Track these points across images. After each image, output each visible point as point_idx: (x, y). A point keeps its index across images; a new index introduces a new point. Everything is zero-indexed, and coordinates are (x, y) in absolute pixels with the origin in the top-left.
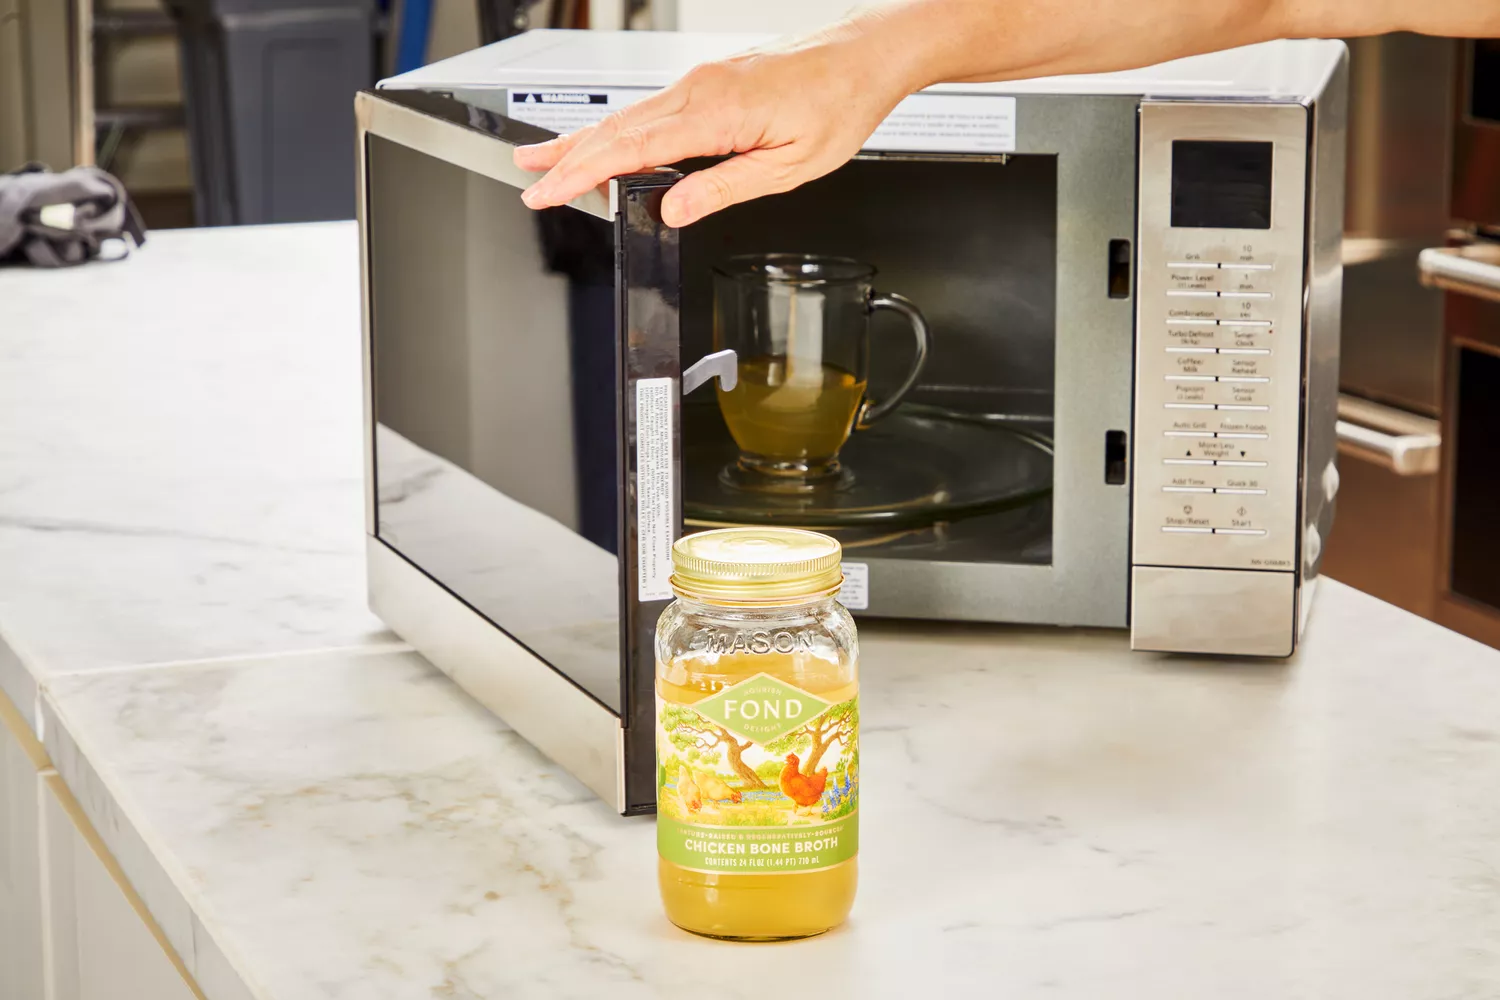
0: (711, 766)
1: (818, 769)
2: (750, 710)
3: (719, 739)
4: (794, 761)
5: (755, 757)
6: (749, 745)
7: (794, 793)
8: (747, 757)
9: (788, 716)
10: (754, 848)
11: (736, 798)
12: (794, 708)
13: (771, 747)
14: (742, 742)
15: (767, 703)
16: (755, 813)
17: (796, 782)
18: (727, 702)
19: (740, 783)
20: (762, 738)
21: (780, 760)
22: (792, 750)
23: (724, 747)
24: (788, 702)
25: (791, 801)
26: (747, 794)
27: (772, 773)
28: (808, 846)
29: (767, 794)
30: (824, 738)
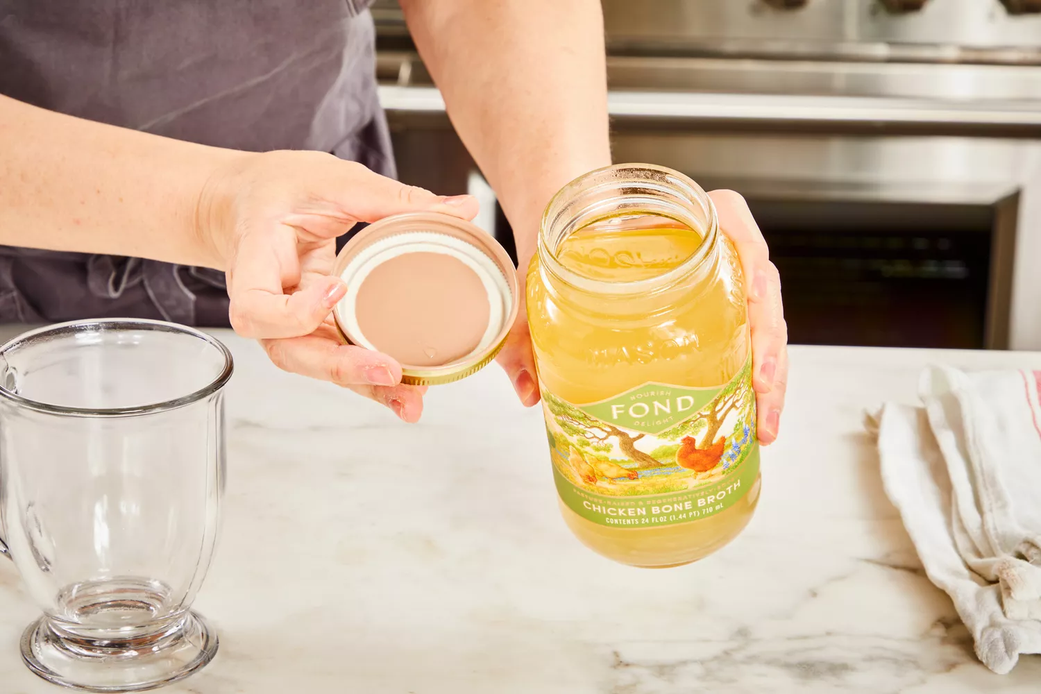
0: (603, 454)
1: (716, 440)
2: (639, 410)
3: (609, 434)
4: (690, 442)
5: (649, 444)
6: (641, 436)
7: (692, 465)
8: (638, 445)
9: (680, 409)
10: (656, 510)
11: (632, 475)
12: (685, 403)
13: (665, 435)
14: (633, 434)
15: (656, 403)
16: (653, 485)
17: (693, 457)
18: (614, 407)
19: (636, 465)
20: (653, 431)
21: (677, 443)
22: (688, 433)
23: (615, 440)
24: (679, 400)
25: (690, 471)
26: (643, 472)
27: (667, 453)
28: (711, 499)
29: (664, 470)
30: (719, 416)
